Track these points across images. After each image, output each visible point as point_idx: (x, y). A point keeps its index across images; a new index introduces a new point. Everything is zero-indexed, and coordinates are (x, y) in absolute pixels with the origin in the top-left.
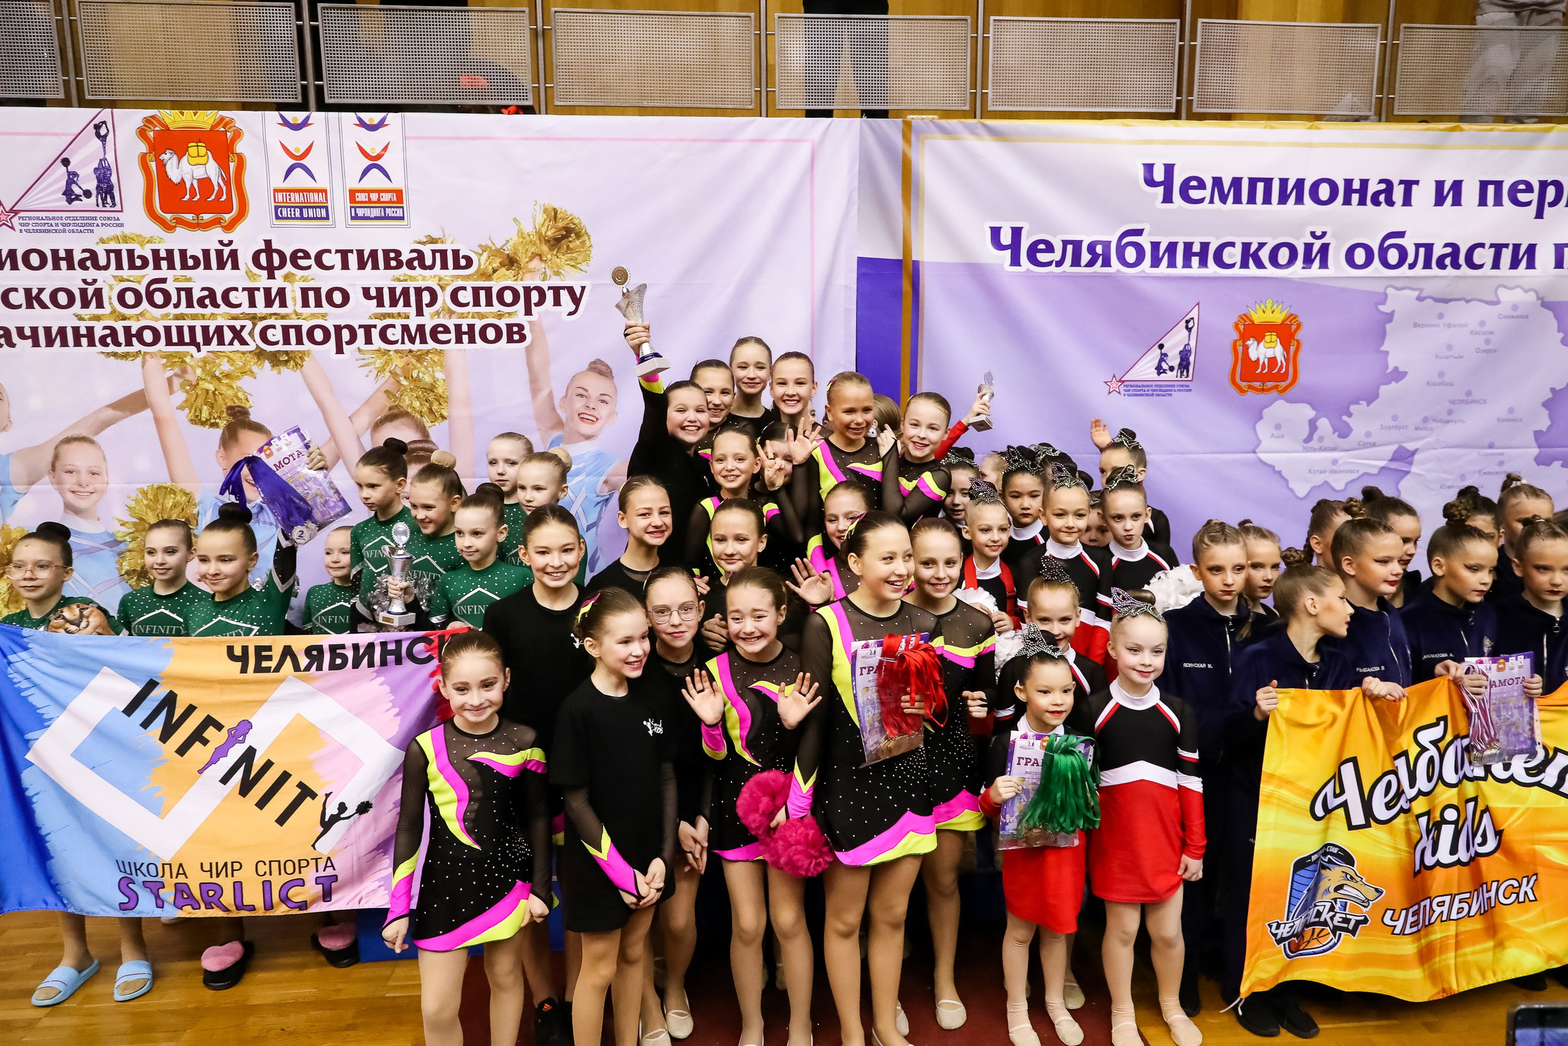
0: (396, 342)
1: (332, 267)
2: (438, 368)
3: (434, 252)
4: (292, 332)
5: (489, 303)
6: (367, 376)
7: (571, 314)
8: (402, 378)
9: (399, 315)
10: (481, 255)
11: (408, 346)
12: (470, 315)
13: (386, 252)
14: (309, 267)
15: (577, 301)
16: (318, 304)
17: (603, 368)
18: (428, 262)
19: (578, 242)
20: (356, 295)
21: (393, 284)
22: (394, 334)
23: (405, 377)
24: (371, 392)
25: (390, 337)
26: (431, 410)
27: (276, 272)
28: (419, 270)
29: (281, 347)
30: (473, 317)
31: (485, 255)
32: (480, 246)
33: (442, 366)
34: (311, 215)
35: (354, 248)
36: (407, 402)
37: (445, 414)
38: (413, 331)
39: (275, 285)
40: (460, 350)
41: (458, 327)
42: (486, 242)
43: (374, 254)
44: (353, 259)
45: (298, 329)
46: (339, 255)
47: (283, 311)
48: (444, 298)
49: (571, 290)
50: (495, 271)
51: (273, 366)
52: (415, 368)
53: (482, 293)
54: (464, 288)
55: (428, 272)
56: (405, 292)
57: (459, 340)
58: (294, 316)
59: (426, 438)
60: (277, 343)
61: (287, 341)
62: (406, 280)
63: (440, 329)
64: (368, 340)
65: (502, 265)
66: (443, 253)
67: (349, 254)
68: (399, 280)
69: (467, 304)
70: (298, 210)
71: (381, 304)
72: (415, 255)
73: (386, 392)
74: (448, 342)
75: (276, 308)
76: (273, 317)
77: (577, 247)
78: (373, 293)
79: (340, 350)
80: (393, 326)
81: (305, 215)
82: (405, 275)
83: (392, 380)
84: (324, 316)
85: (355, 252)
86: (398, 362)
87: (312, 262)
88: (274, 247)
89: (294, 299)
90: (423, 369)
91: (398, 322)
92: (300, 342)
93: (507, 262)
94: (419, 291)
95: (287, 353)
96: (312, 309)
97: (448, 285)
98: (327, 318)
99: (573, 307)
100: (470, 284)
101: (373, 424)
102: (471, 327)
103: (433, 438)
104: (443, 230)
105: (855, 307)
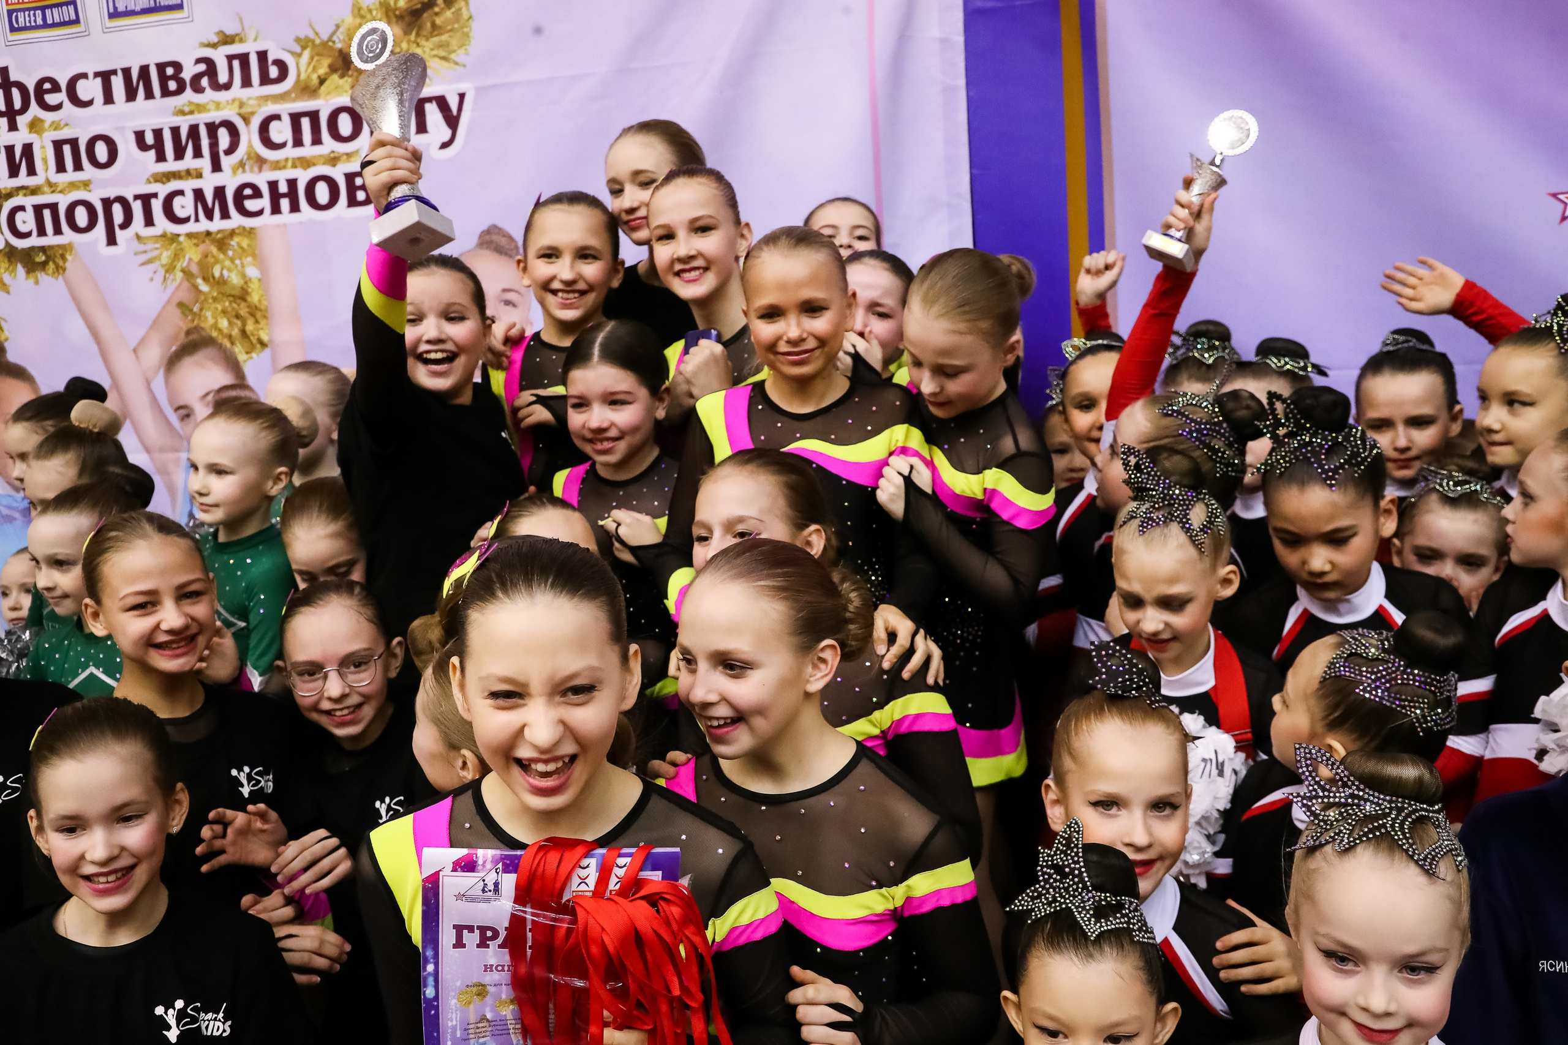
0: (186, 220)
1: (89, 103)
2: (249, 259)
3: (230, 58)
4: (47, 213)
5: (317, 141)
6: (152, 280)
7: (445, 145)
8: (199, 281)
9: (189, 174)
10: (299, 55)
11: (204, 225)
12: (290, 164)
13: (161, 67)
14: (59, 107)
15: (452, 122)
16: (78, 167)
17: (503, 241)
18: (223, 78)
19: (449, 14)
20: (126, 146)
21: (176, 121)
22: (184, 206)
23: (205, 279)
24: (159, 307)
25: (180, 213)
26: (243, 332)
27: (19, 119)
28: (210, 95)
29: (34, 241)
30: (294, 166)
31: (306, 54)
32: (298, 40)
33: (254, 256)
34: (57, 20)
35: (118, 65)
36: (211, 321)
37: (265, 338)
38: (209, 196)
39: (18, 139)
40: (278, 226)
41: (273, 185)
42: (305, 32)
43: (144, 71)
44: (118, 84)
45: (54, 207)
46: (99, 80)
47: (32, 181)
48: (249, 137)
49: (442, 102)
50: (322, 81)
51: (28, 272)
52: (217, 261)
53: (305, 123)
54: (277, 117)
55: (222, 96)
56: (194, 131)
57: (276, 209)
58: (46, 189)
59: (241, 382)
60: (28, 235)
61: (42, 232)
62: (191, 112)
63: (248, 192)
64: (149, 221)
65: (333, 69)
66: (244, 59)
67: (113, 78)
68: (182, 113)
69: (283, 145)
70: (39, 13)
71: (161, 157)
72: (202, 67)
73: (181, 305)
74: (260, 213)
75: (23, 179)
76: (21, 193)
77: (448, 22)
78: (150, 139)
79: (112, 240)
80: (181, 193)
81: (50, 21)
82: (190, 103)
83: (186, 284)
84: (86, 184)
85: (120, 73)
86: (193, 254)
87: (61, 97)
88: (13, 77)
89: (45, 160)
90: (227, 263)
91: (188, 185)
92: (58, 231)
93: (340, 63)
94: (212, 128)
95: (43, 249)
96: (71, 175)
97: (253, 113)
98: (91, 187)
99: (447, 133)
100: (285, 109)
101: (165, 361)
102: (292, 183)
103: (251, 379)
104: (241, 20)
105: (962, 82)
